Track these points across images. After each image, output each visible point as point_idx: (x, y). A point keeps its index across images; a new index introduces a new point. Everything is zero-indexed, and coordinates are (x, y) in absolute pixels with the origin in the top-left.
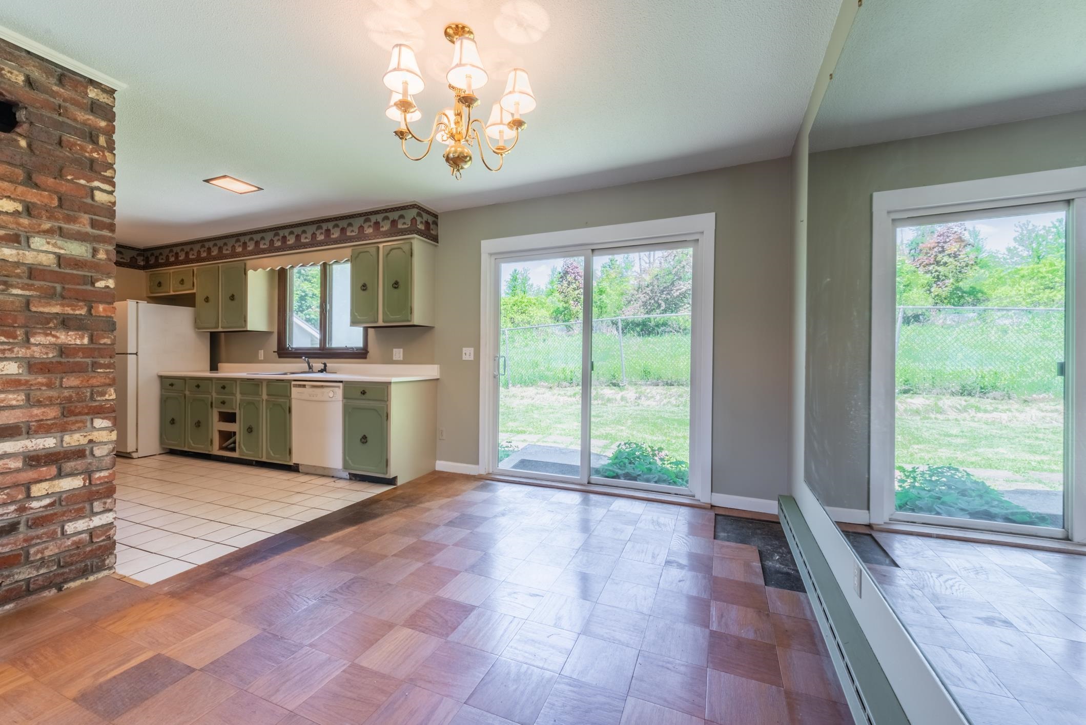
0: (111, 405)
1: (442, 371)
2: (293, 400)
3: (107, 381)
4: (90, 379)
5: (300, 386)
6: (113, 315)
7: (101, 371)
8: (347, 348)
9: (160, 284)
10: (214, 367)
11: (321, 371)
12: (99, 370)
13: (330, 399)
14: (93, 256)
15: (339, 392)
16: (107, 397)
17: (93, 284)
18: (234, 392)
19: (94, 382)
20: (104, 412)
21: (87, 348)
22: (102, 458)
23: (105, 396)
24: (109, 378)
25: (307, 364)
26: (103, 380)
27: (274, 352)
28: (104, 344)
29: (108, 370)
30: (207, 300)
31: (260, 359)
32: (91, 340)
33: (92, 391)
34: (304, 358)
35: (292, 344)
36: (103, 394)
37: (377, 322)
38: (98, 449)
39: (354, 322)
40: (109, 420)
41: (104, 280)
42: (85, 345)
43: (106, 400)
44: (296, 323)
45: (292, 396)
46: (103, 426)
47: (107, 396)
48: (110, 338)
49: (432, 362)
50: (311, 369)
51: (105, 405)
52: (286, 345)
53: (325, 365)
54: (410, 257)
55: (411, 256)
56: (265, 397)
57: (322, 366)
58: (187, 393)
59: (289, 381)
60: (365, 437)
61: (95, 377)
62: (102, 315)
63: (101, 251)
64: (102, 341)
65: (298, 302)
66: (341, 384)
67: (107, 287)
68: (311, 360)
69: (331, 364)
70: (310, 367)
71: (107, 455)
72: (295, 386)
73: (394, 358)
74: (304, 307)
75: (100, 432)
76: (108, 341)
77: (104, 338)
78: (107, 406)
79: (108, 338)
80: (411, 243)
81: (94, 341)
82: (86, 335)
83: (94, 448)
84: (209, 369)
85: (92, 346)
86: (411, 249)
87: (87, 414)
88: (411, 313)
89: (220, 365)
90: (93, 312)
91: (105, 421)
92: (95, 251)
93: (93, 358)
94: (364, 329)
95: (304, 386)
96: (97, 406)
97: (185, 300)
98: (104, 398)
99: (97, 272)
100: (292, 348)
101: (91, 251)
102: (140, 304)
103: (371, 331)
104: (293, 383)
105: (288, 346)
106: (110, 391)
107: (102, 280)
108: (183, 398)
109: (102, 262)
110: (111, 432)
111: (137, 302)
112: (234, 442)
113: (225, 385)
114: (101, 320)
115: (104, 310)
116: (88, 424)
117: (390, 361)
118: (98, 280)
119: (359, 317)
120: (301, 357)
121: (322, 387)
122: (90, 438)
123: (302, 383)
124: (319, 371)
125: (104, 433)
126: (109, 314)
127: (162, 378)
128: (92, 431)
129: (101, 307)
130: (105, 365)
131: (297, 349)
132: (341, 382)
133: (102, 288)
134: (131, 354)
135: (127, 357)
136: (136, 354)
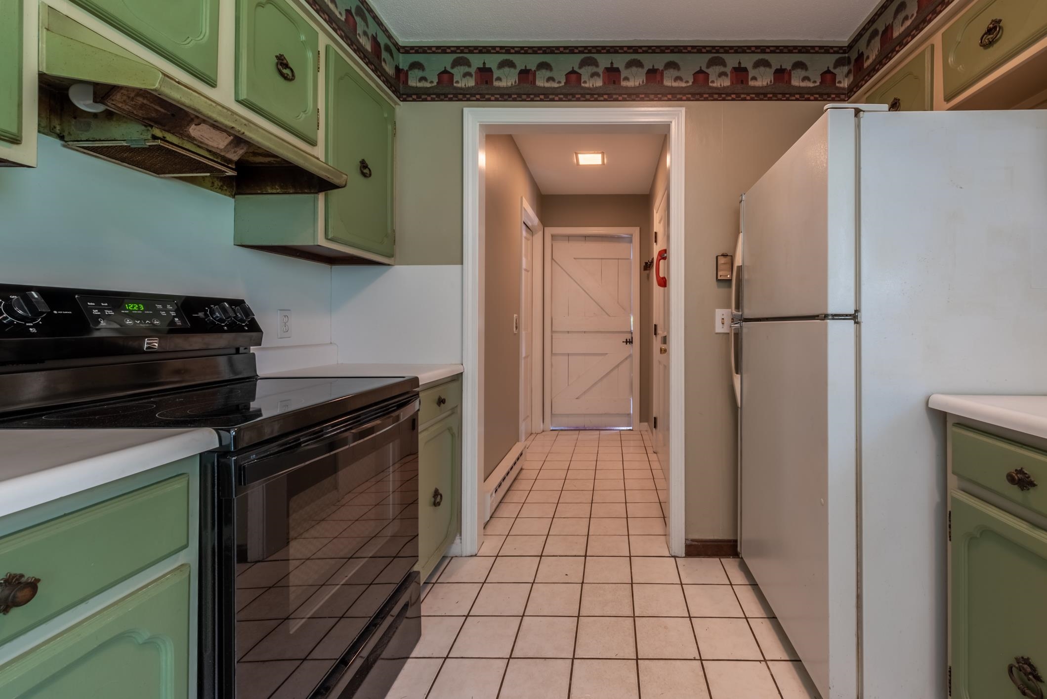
102: (864, 118)
111: (858, 111)
134: (836, 317)
135: (826, 325)
136: (854, 317)
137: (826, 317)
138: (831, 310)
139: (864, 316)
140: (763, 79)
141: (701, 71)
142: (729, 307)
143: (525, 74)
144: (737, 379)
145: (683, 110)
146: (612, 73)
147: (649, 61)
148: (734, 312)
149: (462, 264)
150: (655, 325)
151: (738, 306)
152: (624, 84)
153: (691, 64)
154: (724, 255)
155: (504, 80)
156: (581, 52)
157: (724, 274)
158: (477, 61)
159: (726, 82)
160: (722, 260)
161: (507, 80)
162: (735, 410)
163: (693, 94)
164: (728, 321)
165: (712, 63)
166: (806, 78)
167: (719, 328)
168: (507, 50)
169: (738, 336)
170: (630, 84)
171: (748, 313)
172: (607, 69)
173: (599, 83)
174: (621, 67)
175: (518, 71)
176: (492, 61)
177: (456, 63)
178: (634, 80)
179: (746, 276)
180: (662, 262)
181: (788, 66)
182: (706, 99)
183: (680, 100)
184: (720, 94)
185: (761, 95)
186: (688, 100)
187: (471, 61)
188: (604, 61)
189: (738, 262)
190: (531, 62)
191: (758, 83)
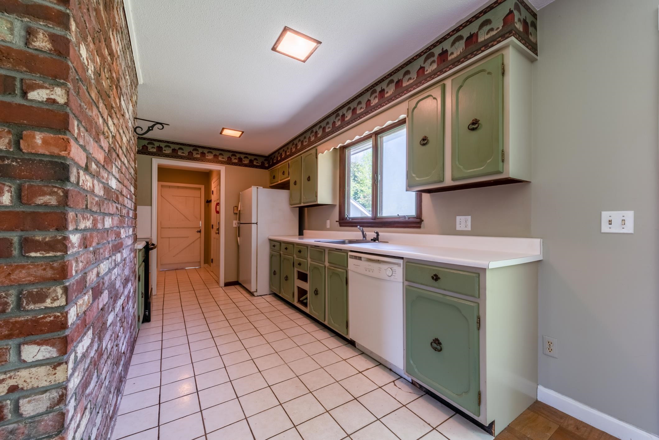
0: (55, 317)
1: (545, 248)
2: (349, 271)
3: (49, 273)
4: (13, 271)
5: (356, 257)
6: (63, 153)
7: (38, 254)
8: (399, 217)
9: (274, 177)
10: (301, 233)
11: (375, 240)
12: (33, 254)
13: (388, 278)
14: (26, 44)
15: (399, 272)
16: (48, 303)
17: (24, 94)
18: (306, 256)
19: (21, 275)
20: (42, 332)
21: (9, 213)
22: (37, 419)
23: (44, 301)
24: (52, 268)
25: (361, 233)
26: (40, 272)
27: (337, 221)
28: (46, 205)
29: (51, 254)
30: (295, 183)
31: (327, 227)
32: (19, 196)
33: (20, 293)
34: (359, 227)
35: (349, 215)
36: (40, 297)
37: (442, 181)
38: (29, 402)
39: (409, 187)
40: (53, 345)
41: (47, 88)
42: (6, 206)
43: (46, 308)
44: (353, 204)
45: (349, 268)
46: (40, 357)
47: (49, 301)
48: (56, 193)
49: (527, 234)
50: (364, 240)
51: (44, 318)
52: (345, 216)
53: (377, 233)
54: (501, 76)
55: (503, 74)
56: (327, 264)
57: (375, 235)
58: (282, 253)
59: (346, 251)
60: (437, 341)
61: (23, 267)
62: (41, 151)
63: (41, 35)
64: (41, 200)
65: (353, 195)
66: (401, 261)
67: (54, 101)
68: (365, 229)
69: (384, 233)
70: (364, 236)
71: (47, 412)
72: (352, 257)
73: (458, 228)
74: (357, 198)
75: (33, 370)
76: (52, 200)
77: (44, 194)
78: (48, 319)
79: (52, 193)
80: (503, 55)
81: (25, 200)
82: (6, 188)
83: (21, 402)
84: (298, 234)
85: (21, 209)
86: (503, 64)
87: (9, 337)
88: (503, 161)
89: (304, 231)
90: (22, 144)
91: (44, 348)
92: (30, 33)
93: (22, 230)
94: (417, 195)
95: (360, 258)
96: (27, 320)
97: (285, 186)
98: (42, 306)
99: (32, 70)
100: (349, 218)
101: (23, 33)
102: (259, 189)
103: (426, 197)
104: (350, 253)
105: (346, 216)
106: (55, 291)
107: (42, 87)
108: (279, 256)
109: (42, 55)
110: (55, 368)
111: (257, 188)
112: (307, 298)
113: (301, 249)
114: (41, 161)
115: (45, 142)
116: (12, 357)
117: (452, 231)
118: (33, 87)
119: (417, 179)
120: (356, 226)
121: (378, 261)
122: (12, 382)
123: (359, 255)
124: (372, 240)
125: (42, 370)
126: (56, 151)
127: (271, 240)
128: (18, 370)
129: (39, 138)
130: (47, 243)
131: (353, 219)
132: (402, 258)
133: (42, 102)
134: (253, 223)
135: (252, 225)
136: (257, 223)
137: (252, 223)
138: (252, 222)
139: (258, 223)
140: (246, 161)
141: (229, 157)
142: (237, 220)
143: (174, 150)
144: (239, 238)
145: (224, 167)
146: (203, 154)
147: (215, 152)
148: (238, 221)
149: (151, 206)
150: (212, 225)
151: (239, 220)
152: (207, 157)
153: (227, 155)
154: (236, 207)
155: (167, 151)
156: (193, 147)
157: (235, 211)
158: (157, 144)
159: (236, 161)
160: (235, 208)
161: (168, 151)
162: (238, 246)
163: (227, 163)
164: (237, 224)
165: (232, 155)
166: (257, 163)
167: (234, 226)
168: (168, 142)
169: (239, 228)
170: (209, 158)
171: (242, 222)
172: (201, 153)
173: (199, 156)
174: (206, 152)
175: (172, 149)
176: (163, 145)
177: (149, 144)
178: (210, 157)
179: (241, 212)
180: (218, 206)
181: (253, 159)
182: (231, 165)
183: (223, 164)
184: (235, 164)
185: (246, 165)
186: (226, 164)
187: (155, 144)
188: (200, 150)
189: (239, 209)
190: (177, 147)
191: (245, 162)
